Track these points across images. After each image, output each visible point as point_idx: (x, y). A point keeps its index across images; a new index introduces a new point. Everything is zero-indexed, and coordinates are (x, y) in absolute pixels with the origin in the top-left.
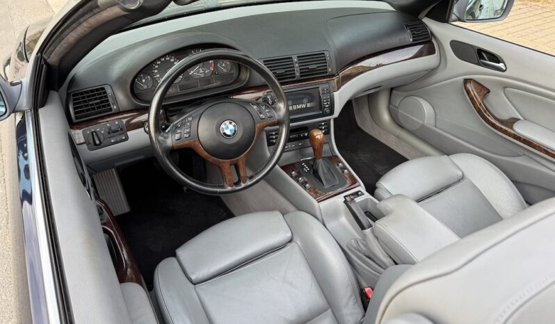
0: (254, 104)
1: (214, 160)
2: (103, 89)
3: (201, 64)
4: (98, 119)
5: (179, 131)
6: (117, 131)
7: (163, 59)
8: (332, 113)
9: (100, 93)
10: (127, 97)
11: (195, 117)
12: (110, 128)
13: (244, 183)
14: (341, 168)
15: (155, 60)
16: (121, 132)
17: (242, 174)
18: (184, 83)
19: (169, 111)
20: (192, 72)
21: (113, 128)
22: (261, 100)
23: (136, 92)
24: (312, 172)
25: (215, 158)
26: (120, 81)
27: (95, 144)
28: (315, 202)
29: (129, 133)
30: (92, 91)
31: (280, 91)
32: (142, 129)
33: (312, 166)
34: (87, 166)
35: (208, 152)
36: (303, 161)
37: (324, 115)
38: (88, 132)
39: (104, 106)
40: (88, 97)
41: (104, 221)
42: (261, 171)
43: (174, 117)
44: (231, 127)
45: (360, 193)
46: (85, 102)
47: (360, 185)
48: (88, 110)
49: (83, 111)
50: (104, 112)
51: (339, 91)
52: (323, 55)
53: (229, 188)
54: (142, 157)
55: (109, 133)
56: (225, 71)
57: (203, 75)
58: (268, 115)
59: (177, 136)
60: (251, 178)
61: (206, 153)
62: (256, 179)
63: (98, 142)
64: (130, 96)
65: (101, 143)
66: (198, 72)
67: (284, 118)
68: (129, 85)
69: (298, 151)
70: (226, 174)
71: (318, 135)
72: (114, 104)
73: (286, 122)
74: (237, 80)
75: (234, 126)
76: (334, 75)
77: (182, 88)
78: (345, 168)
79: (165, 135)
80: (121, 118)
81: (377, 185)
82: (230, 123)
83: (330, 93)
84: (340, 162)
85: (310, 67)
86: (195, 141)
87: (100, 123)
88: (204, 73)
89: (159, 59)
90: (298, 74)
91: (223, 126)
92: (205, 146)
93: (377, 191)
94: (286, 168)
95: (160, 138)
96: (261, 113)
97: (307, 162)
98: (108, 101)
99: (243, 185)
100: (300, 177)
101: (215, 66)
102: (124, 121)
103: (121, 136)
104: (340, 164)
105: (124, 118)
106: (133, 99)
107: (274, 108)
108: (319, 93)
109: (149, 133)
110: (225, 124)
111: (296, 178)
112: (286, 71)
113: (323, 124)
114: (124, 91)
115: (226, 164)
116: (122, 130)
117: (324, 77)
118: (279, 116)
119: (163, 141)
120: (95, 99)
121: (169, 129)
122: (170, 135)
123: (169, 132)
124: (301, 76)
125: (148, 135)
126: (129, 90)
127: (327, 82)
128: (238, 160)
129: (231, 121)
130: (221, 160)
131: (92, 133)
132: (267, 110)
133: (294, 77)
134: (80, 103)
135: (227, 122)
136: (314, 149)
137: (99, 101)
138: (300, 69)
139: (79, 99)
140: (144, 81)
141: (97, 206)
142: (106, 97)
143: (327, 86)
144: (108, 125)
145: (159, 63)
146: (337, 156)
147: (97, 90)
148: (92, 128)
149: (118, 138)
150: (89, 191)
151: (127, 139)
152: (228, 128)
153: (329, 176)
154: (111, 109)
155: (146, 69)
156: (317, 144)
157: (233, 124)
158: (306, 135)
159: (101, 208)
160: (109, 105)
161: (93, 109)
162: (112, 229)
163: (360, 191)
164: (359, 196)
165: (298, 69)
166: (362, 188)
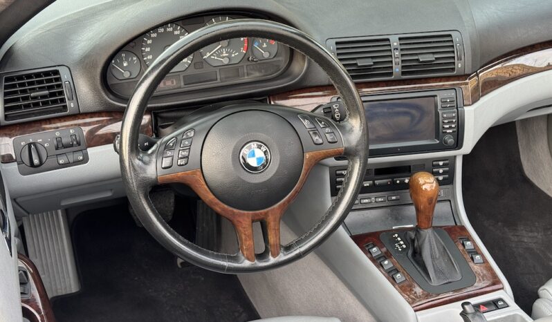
0: (304, 118)
1: (224, 209)
2: (56, 72)
3: (225, 43)
4: (40, 121)
5: (169, 153)
6: (72, 146)
7: (161, 30)
8: (458, 144)
9: (50, 78)
10: (94, 89)
11: (200, 131)
12: (59, 140)
13: (274, 256)
14: (470, 252)
15: (148, 31)
16: (78, 148)
17: (272, 239)
18: (192, 71)
19: (161, 118)
20: (208, 54)
21: (65, 141)
22: (320, 111)
23: (111, 82)
24: (410, 252)
25: (226, 206)
26: (85, 62)
27: (32, 164)
28: (409, 309)
29: (90, 151)
30: (38, 75)
31: (354, 98)
32: (111, 146)
33: (413, 241)
34: (14, 200)
35: (214, 194)
36: (397, 231)
37: (443, 147)
38: (23, 144)
39: (55, 102)
40: (30, 84)
41: (26, 297)
42: (307, 238)
43: (168, 130)
44: (260, 153)
45: (500, 303)
46: (24, 91)
47: (503, 288)
48: (27, 106)
49: (19, 107)
50: (54, 112)
51: (476, 105)
52: (449, 39)
53: (247, 264)
54: (108, 194)
55: (57, 148)
56: (266, 55)
57: (226, 61)
58: (329, 137)
59: (166, 162)
60: (288, 248)
61: (211, 196)
62: (297, 252)
63: (36, 161)
64: (100, 87)
65: (41, 163)
66: (218, 55)
67: (357, 146)
68: (99, 70)
69: (388, 210)
70: (243, 237)
71: (427, 183)
72: (71, 99)
73: (362, 154)
74: (285, 73)
75: (265, 153)
76: (466, 76)
77: (189, 80)
78: (476, 251)
79: (146, 158)
80: (79, 125)
81: (541, 291)
82: (259, 147)
83: (457, 107)
84: (469, 238)
85: (422, 58)
86: (194, 173)
87: (44, 129)
88: (229, 58)
89: (155, 28)
90: (397, 69)
91: (245, 151)
92: (212, 184)
93: (538, 304)
94: (363, 240)
95: (137, 162)
96: (315, 133)
97: (403, 232)
98: (61, 93)
99: (272, 260)
100: (386, 259)
101: (250, 48)
102: (86, 130)
103: (76, 155)
104: (468, 243)
105: (85, 124)
106: (103, 94)
107: (342, 128)
108: (436, 106)
109: (120, 152)
110: (250, 148)
111: (377, 261)
112: (375, 63)
113: (441, 163)
114: (91, 79)
115: (244, 219)
116: (79, 144)
117: (448, 78)
118: (348, 141)
119: (141, 168)
120: (41, 89)
121: (154, 148)
122: (154, 160)
123: (152, 153)
124: (403, 73)
125: (118, 156)
126: (98, 78)
127: (453, 88)
128: (266, 214)
129: (261, 143)
130: (235, 210)
131: (30, 145)
132: (328, 130)
133: (391, 74)
134: (16, 92)
135: (254, 145)
136: (418, 210)
137: (46, 92)
138: (403, 61)
139: (14, 86)
140: (125, 64)
141: (20, 269)
142: (60, 86)
143: (452, 94)
144: (57, 134)
145: (154, 35)
146: (463, 228)
147: (47, 74)
148: (31, 137)
149: (71, 158)
150: (9, 241)
151: (85, 160)
152: (254, 155)
153: (443, 264)
154: (65, 107)
155: (132, 44)
156: (423, 200)
157: (264, 148)
158: (407, 181)
159: (25, 273)
160: (63, 100)
161: (36, 105)
162: (39, 312)
163: (501, 300)
164: (498, 308)
165: (399, 60)
166: (506, 293)
